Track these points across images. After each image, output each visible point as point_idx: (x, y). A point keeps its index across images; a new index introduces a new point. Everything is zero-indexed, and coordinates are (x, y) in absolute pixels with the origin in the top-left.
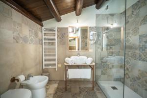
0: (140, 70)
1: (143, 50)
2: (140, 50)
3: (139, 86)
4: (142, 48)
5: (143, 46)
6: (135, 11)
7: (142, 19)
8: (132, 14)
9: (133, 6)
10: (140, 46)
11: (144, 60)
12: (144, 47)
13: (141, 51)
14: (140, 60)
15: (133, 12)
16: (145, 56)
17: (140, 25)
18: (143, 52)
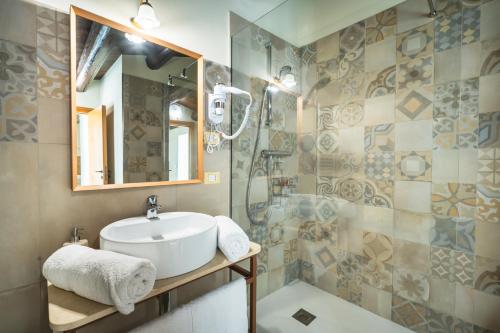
0: (366, 234)
1: (376, 172)
2: (366, 172)
3: (365, 281)
4: (373, 165)
5: (375, 159)
6: (349, 51)
7: (374, 78)
8: (341, 57)
9: (342, 32)
10: (367, 158)
11: (379, 203)
12: (378, 163)
13: (371, 175)
14: (367, 202)
15: (342, 51)
16: (383, 189)
17: (367, 97)
18: (378, 177)
